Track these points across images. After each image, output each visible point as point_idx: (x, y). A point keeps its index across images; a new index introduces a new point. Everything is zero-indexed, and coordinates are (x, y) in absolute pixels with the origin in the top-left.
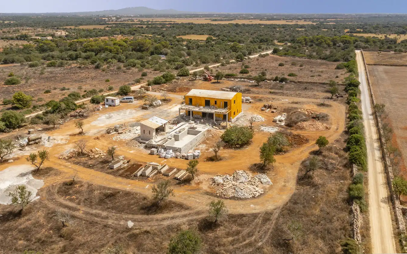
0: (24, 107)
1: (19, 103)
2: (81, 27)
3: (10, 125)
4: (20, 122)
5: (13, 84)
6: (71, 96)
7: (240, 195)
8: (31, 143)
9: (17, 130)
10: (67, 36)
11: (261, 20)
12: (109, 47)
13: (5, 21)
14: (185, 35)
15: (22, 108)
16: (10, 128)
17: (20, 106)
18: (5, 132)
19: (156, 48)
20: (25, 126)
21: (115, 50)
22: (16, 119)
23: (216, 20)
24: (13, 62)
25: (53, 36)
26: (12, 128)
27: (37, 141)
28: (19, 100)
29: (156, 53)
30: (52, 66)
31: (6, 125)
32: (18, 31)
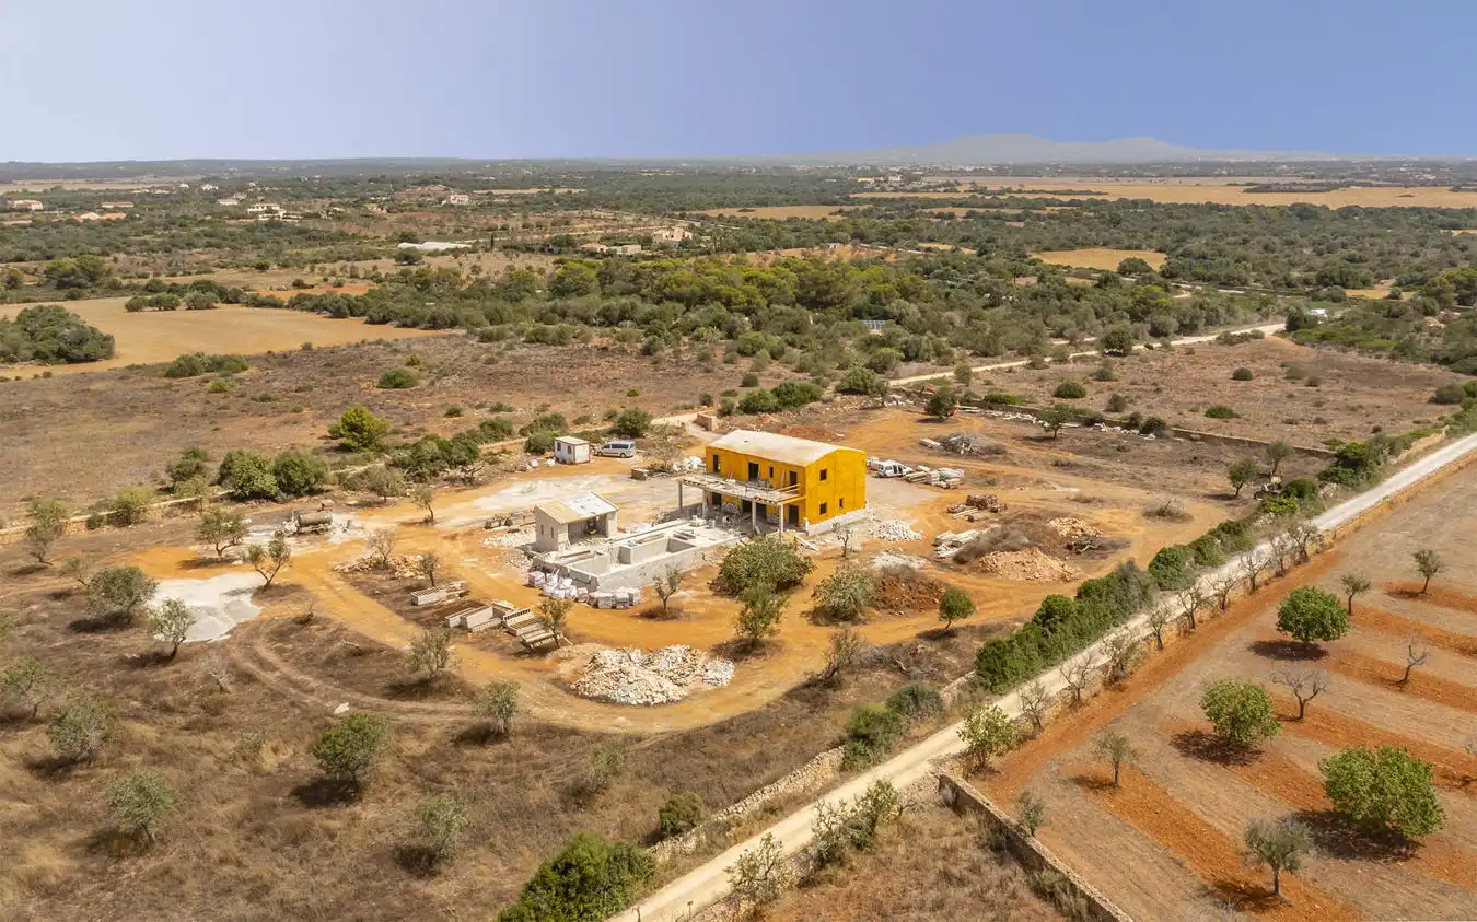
0: (365, 446)
1: (354, 437)
2: (763, 213)
3: (289, 485)
4: (313, 480)
5: (396, 386)
6: (486, 427)
7: (617, 694)
8: (304, 529)
9: (305, 499)
10: (684, 244)
11: (1457, 189)
12: (724, 289)
13: (558, 187)
14: (1072, 249)
15: (357, 450)
16: (288, 492)
17: (355, 444)
18: (275, 501)
19: (875, 298)
20: (328, 491)
21: (743, 298)
22: (304, 471)
23: (1266, 189)
24: (453, 324)
25: (646, 242)
26: (294, 493)
27: (321, 526)
28: (353, 428)
29: (870, 314)
30: (538, 341)
31: (280, 484)
32: (567, 223)
